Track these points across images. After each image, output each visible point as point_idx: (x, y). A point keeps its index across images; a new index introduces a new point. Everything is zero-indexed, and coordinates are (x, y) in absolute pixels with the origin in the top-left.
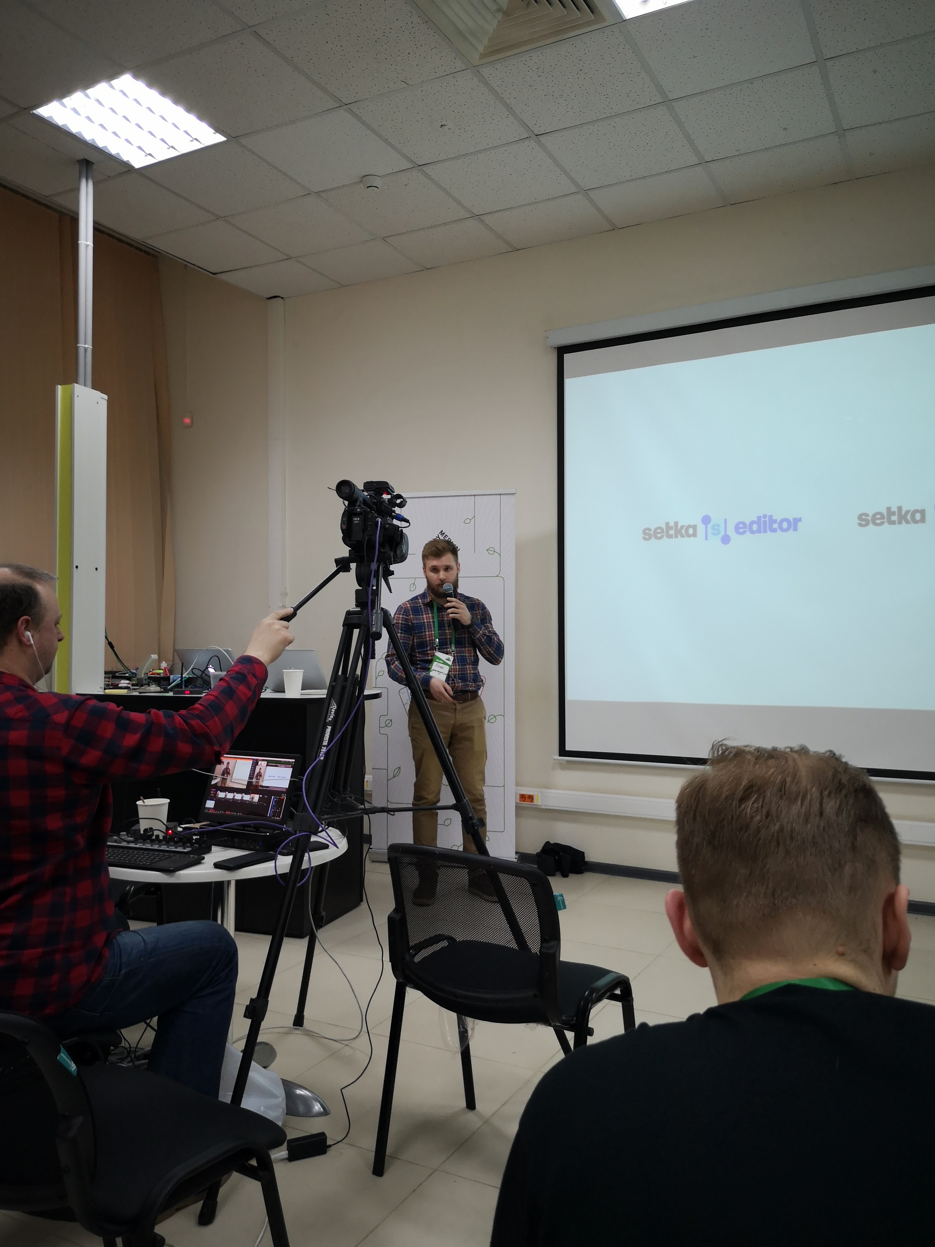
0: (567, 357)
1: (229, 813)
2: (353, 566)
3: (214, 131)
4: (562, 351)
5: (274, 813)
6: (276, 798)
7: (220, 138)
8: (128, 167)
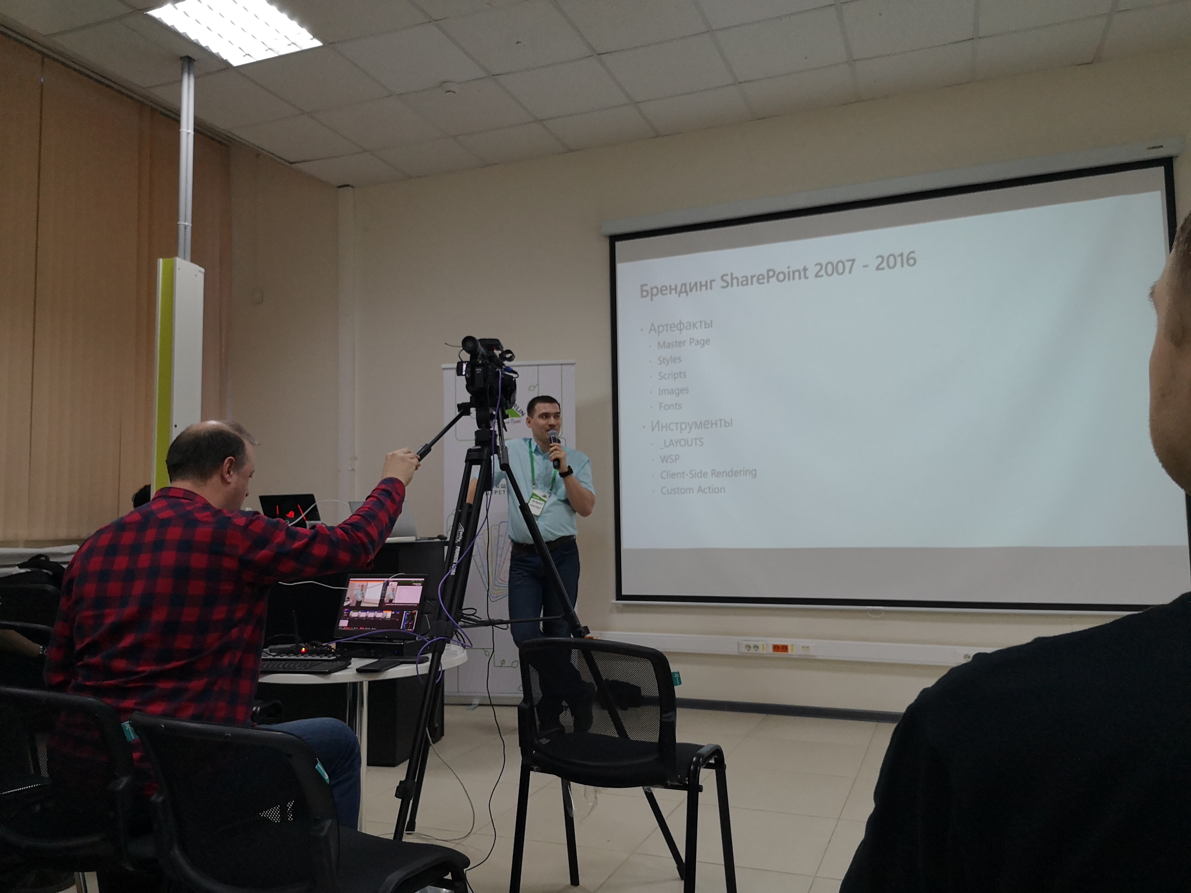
0: (618, 244)
1: (363, 628)
2: (473, 410)
3: (312, 37)
4: (614, 239)
5: (407, 626)
6: (408, 613)
7: (317, 43)
8: (226, 65)
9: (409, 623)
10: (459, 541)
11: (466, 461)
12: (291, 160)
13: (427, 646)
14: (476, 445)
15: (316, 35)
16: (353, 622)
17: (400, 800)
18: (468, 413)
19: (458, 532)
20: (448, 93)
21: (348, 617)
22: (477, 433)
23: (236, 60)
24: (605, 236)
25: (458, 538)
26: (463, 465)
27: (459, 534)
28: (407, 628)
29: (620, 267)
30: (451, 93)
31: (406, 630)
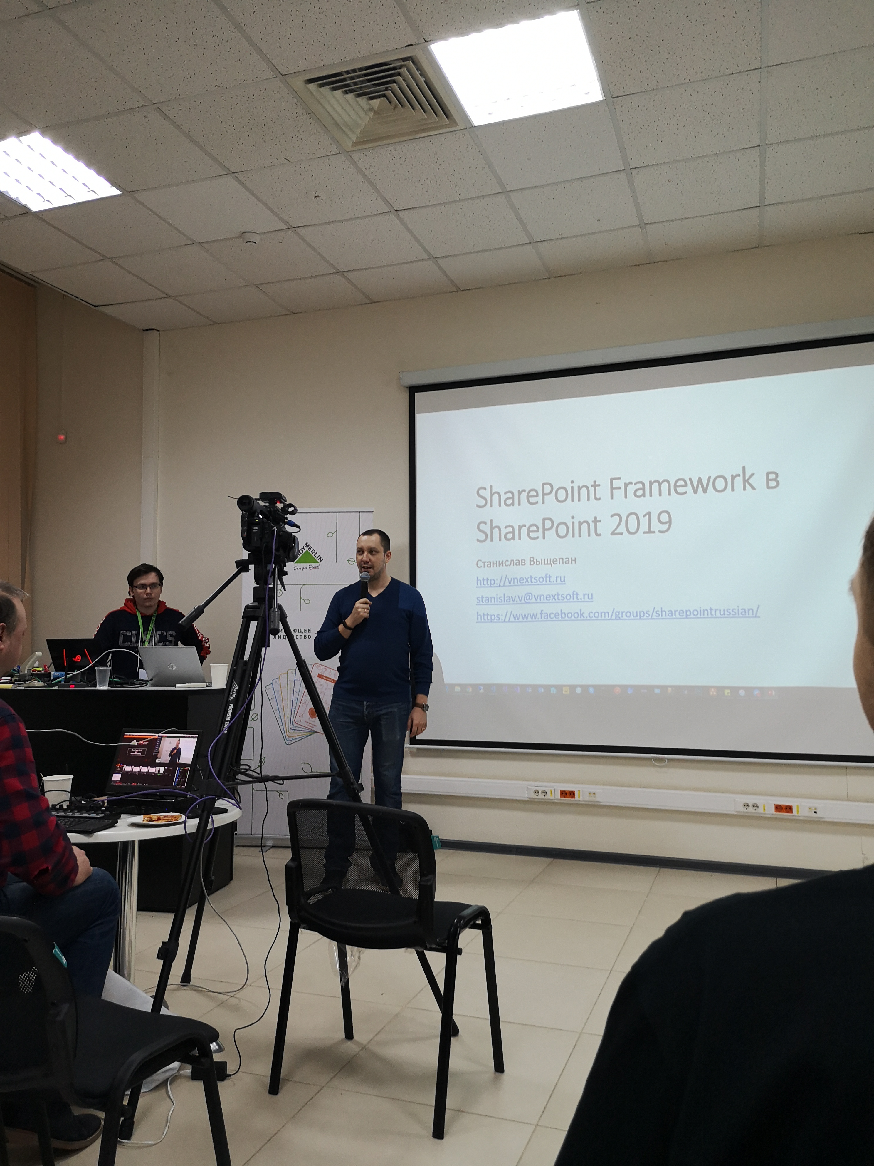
0: (418, 395)
1: (135, 784)
2: (252, 567)
3: (111, 185)
4: (414, 390)
5: (179, 782)
6: (181, 769)
7: (115, 192)
8: (25, 211)
9: (181, 779)
10: (233, 698)
11: (243, 618)
12: (94, 305)
13: (196, 804)
14: (254, 601)
15: (114, 184)
16: (126, 776)
17: (162, 961)
18: (247, 570)
19: (232, 690)
20: (248, 243)
21: (121, 771)
22: (255, 588)
23: (36, 205)
24: (404, 387)
25: (232, 695)
26: (239, 622)
27: (233, 691)
28: (178, 785)
29: (419, 417)
30: (251, 243)
31: (178, 786)
